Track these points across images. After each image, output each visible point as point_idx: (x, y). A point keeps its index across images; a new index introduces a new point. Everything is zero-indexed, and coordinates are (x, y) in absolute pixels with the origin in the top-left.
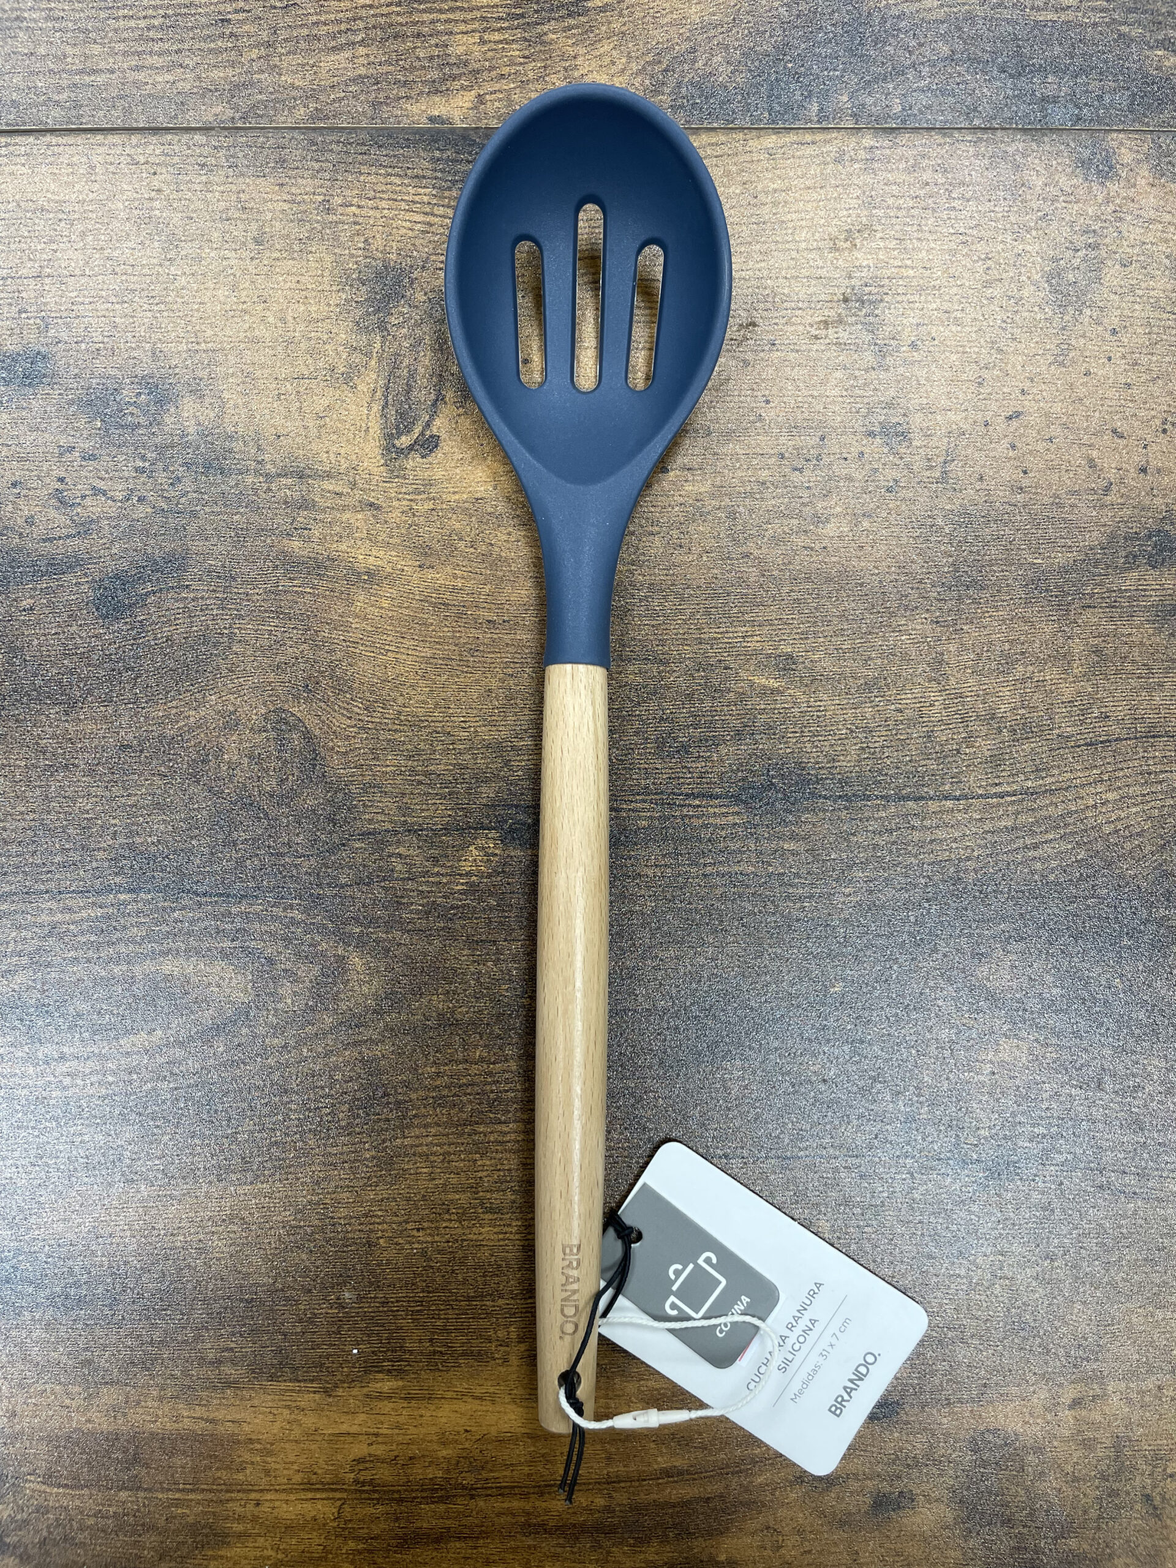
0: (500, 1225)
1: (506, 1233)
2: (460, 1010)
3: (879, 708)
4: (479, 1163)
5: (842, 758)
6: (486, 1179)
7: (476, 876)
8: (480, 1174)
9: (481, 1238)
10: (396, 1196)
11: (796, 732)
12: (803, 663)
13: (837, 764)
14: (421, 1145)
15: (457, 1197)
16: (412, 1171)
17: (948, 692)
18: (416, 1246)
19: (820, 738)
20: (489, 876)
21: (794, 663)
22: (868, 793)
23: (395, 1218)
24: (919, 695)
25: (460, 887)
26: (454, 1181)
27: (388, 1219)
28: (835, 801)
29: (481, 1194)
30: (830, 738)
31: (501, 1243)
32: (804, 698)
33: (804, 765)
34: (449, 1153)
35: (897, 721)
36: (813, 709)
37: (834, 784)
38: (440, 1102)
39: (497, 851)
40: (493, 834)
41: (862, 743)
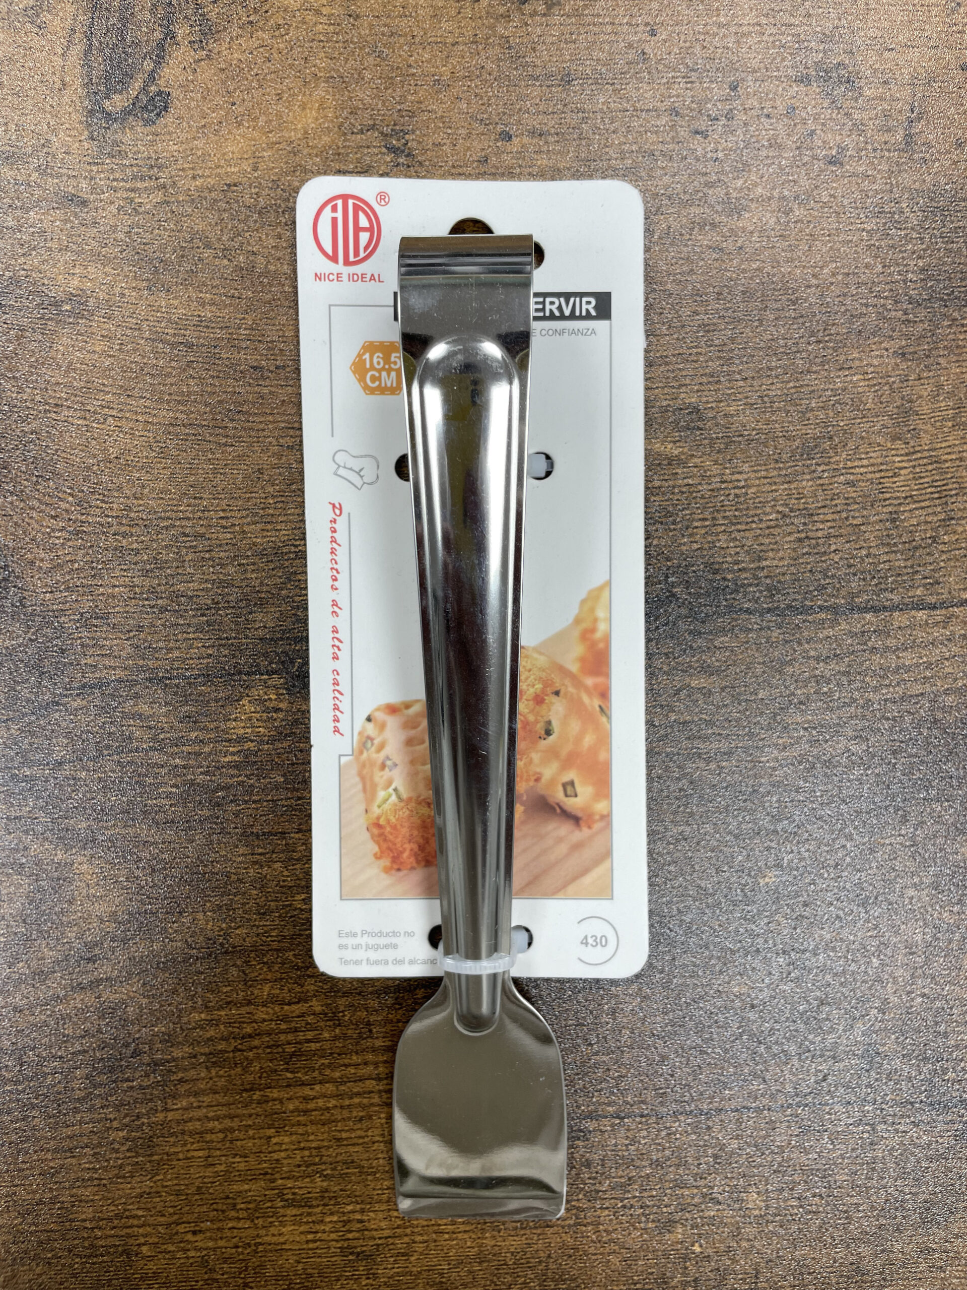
0: (307, 1223)
1: (316, 1232)
2: (237, 932)
3: (821, 482)
4: (274, 1140)
5: (771, 554)
6: (285, 1162)
7: (252, 741)
8: (275, 1156)
9: (282, 1240)
10: (160, 1189)
11: (706, 519)
12: (714, 418)
13: (765, 563)
14: (190, 1120)
15: (246, 1187)
16: (181, 1156)
17: (919, 455)
18: (192, 1253)
19: (739, 527)
20: (272, 741)
21: (700, 419)
22: (808, 603)
23: (162, 1219)
24: (879, 460)
25: (229, 758)
26: (242, 1166)
27: (151, 1220)
28: (761, 615)
29: (280, 1182)
30: (754, 526)
31: (311, 1245)
32: (716, 469)
33: (717, 567)
34: (231, 1130)
35: (847, 499)
36: (730, 485)
37: (761, 592)
38: (216, 1060)
39: (281, 705)
40: (276, 680)
41: (799, 532)
